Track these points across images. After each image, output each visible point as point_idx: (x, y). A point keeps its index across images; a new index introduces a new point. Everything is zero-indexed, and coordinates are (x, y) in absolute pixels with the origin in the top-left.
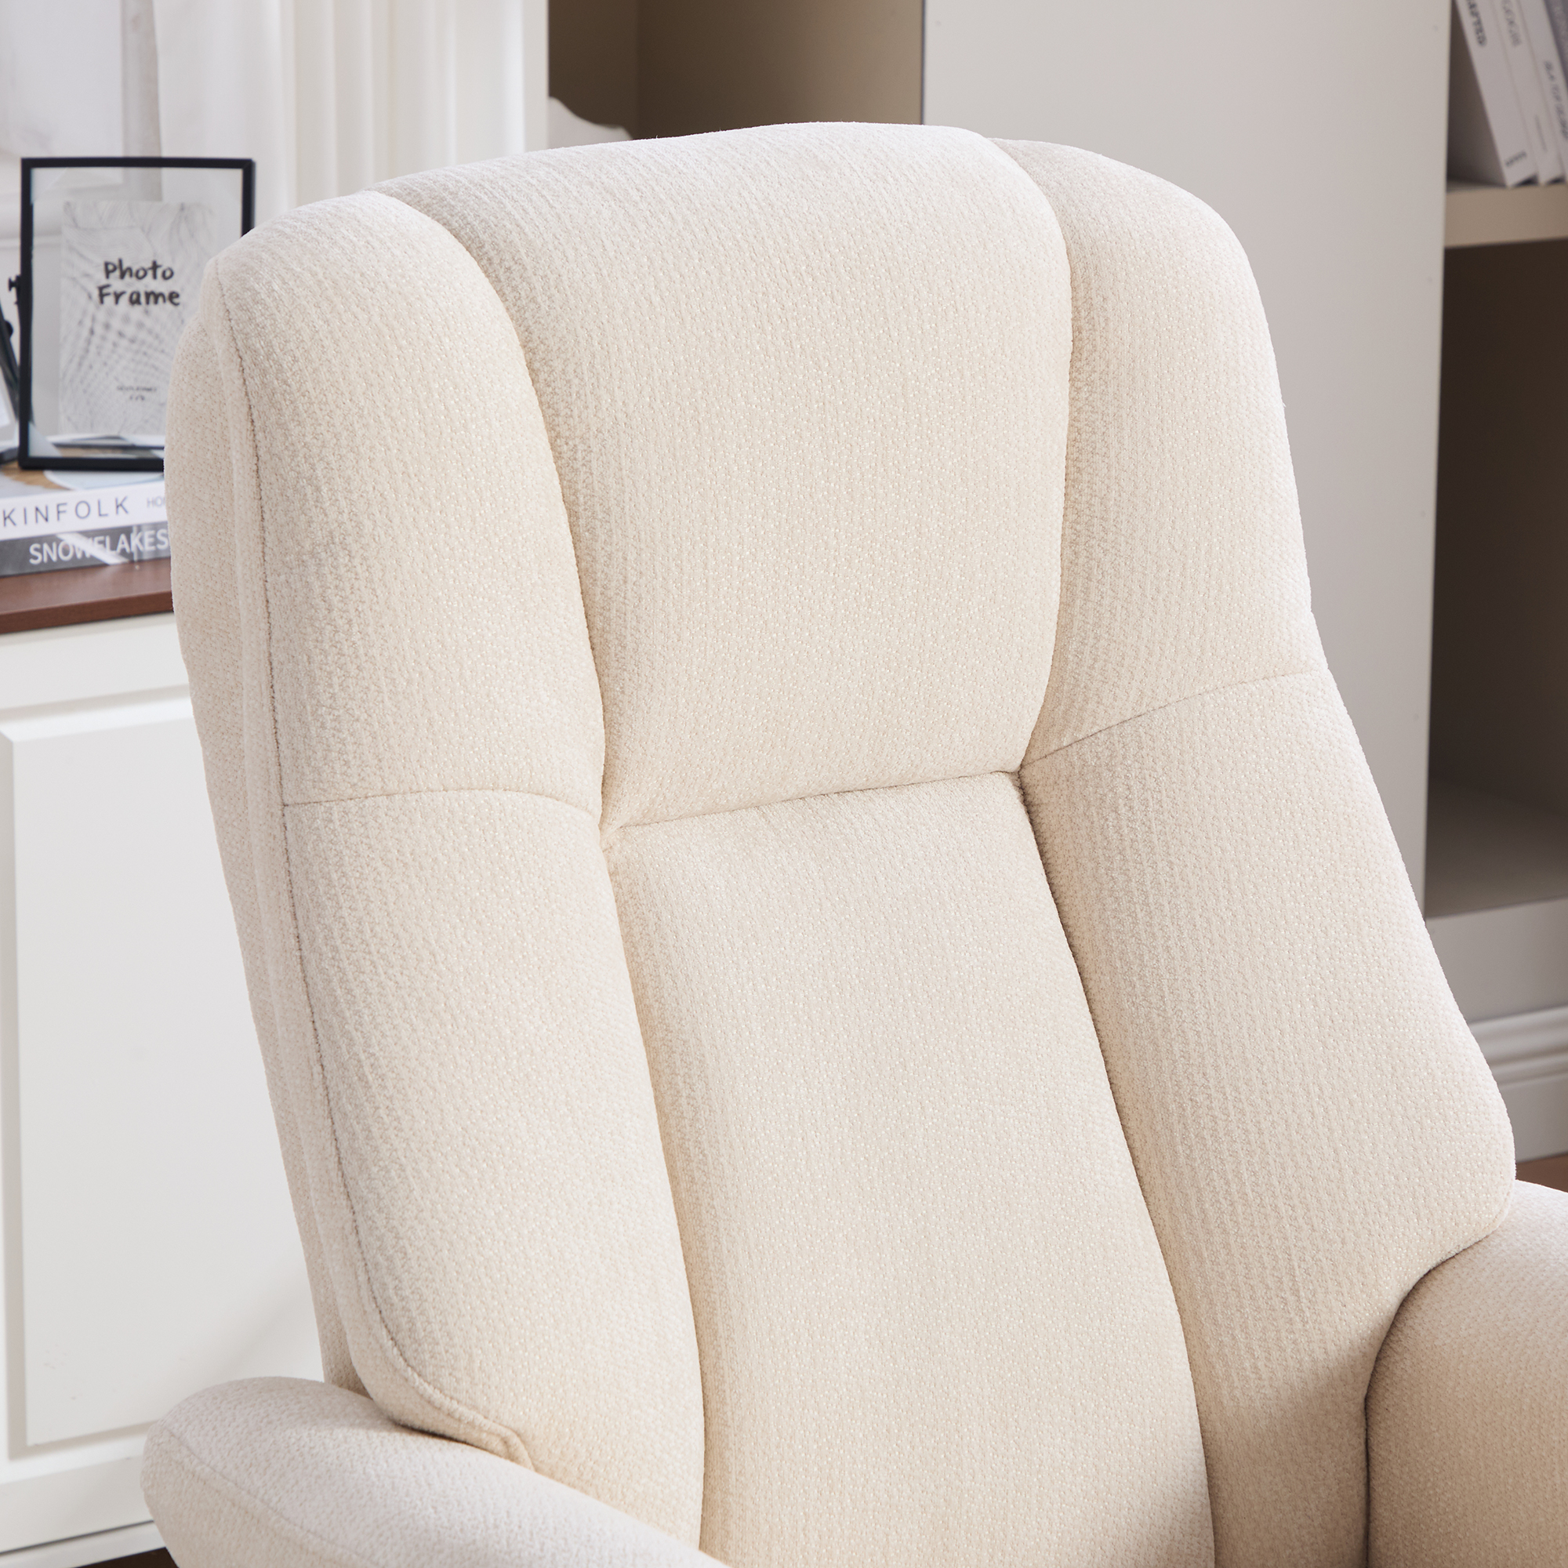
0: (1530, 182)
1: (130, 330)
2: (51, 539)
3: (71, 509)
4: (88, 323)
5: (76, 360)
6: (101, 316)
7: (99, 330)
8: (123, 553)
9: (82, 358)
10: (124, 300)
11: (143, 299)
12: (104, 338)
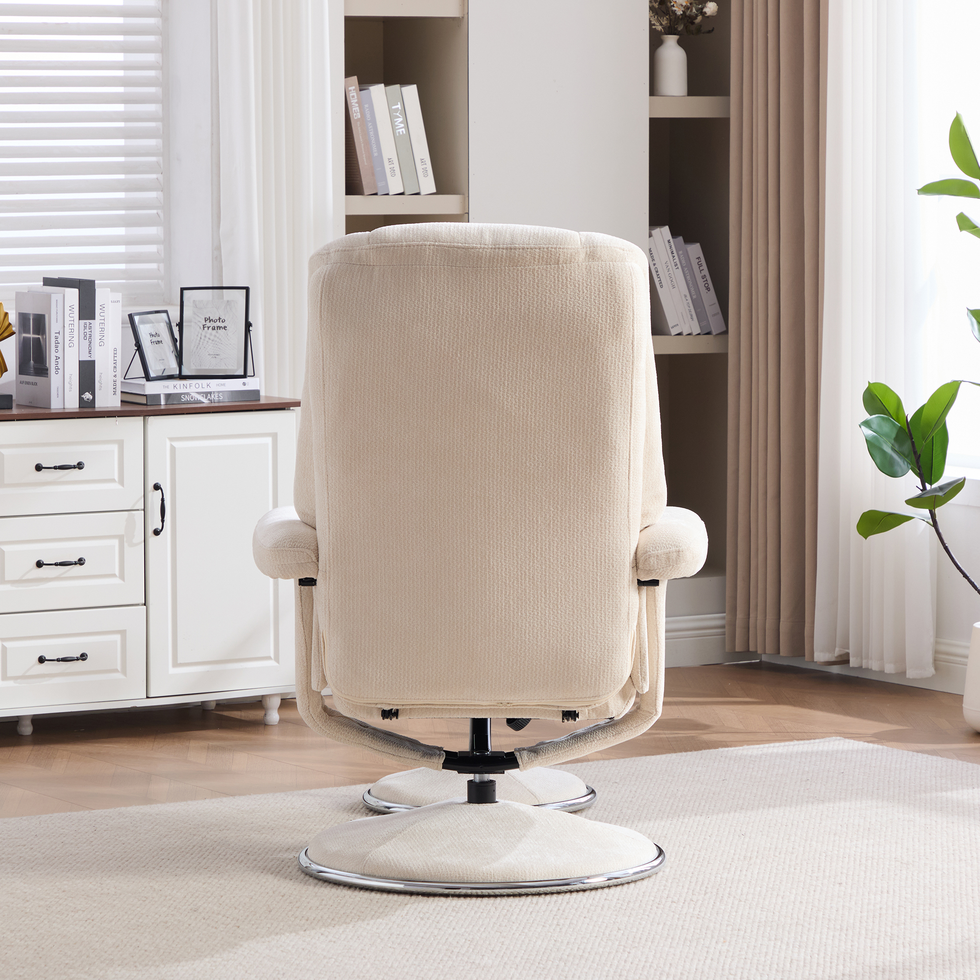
0: (680, 334)
1: (212, 338)
2: (188, 394)
3: (193, 385)
4: (200, 336)
5: (196, 347)
6: (204, 333)
7: (203, 338)
8: (209, 399)
9: (198, 346)
10: (210, 328)
11: (216, 328)
12: (204, 340)
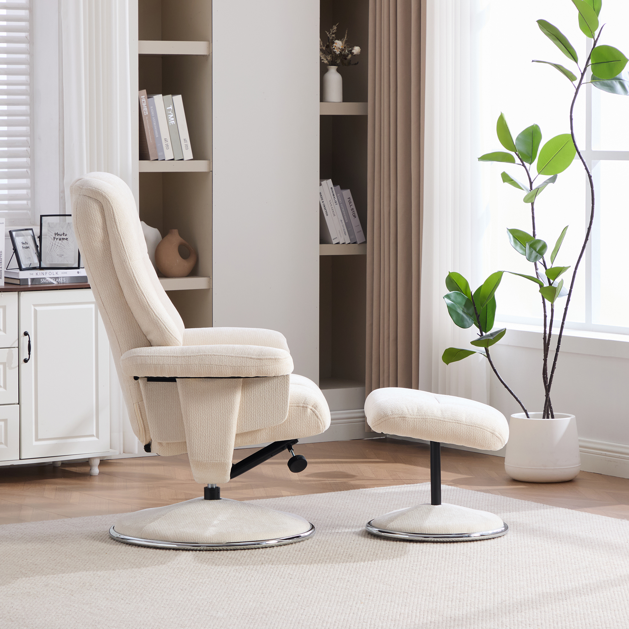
0: (338, 243)
1: (59, 245)
2: (44, 278)
3: (48, 273)
4: (52, 244)
5: (49, 250)
6: (54, 243)
7: (54, 245)
8: (57, 282)
9: (51, 250)
10: (58, 239)
11: (61, 239)
12: (54, 246)
